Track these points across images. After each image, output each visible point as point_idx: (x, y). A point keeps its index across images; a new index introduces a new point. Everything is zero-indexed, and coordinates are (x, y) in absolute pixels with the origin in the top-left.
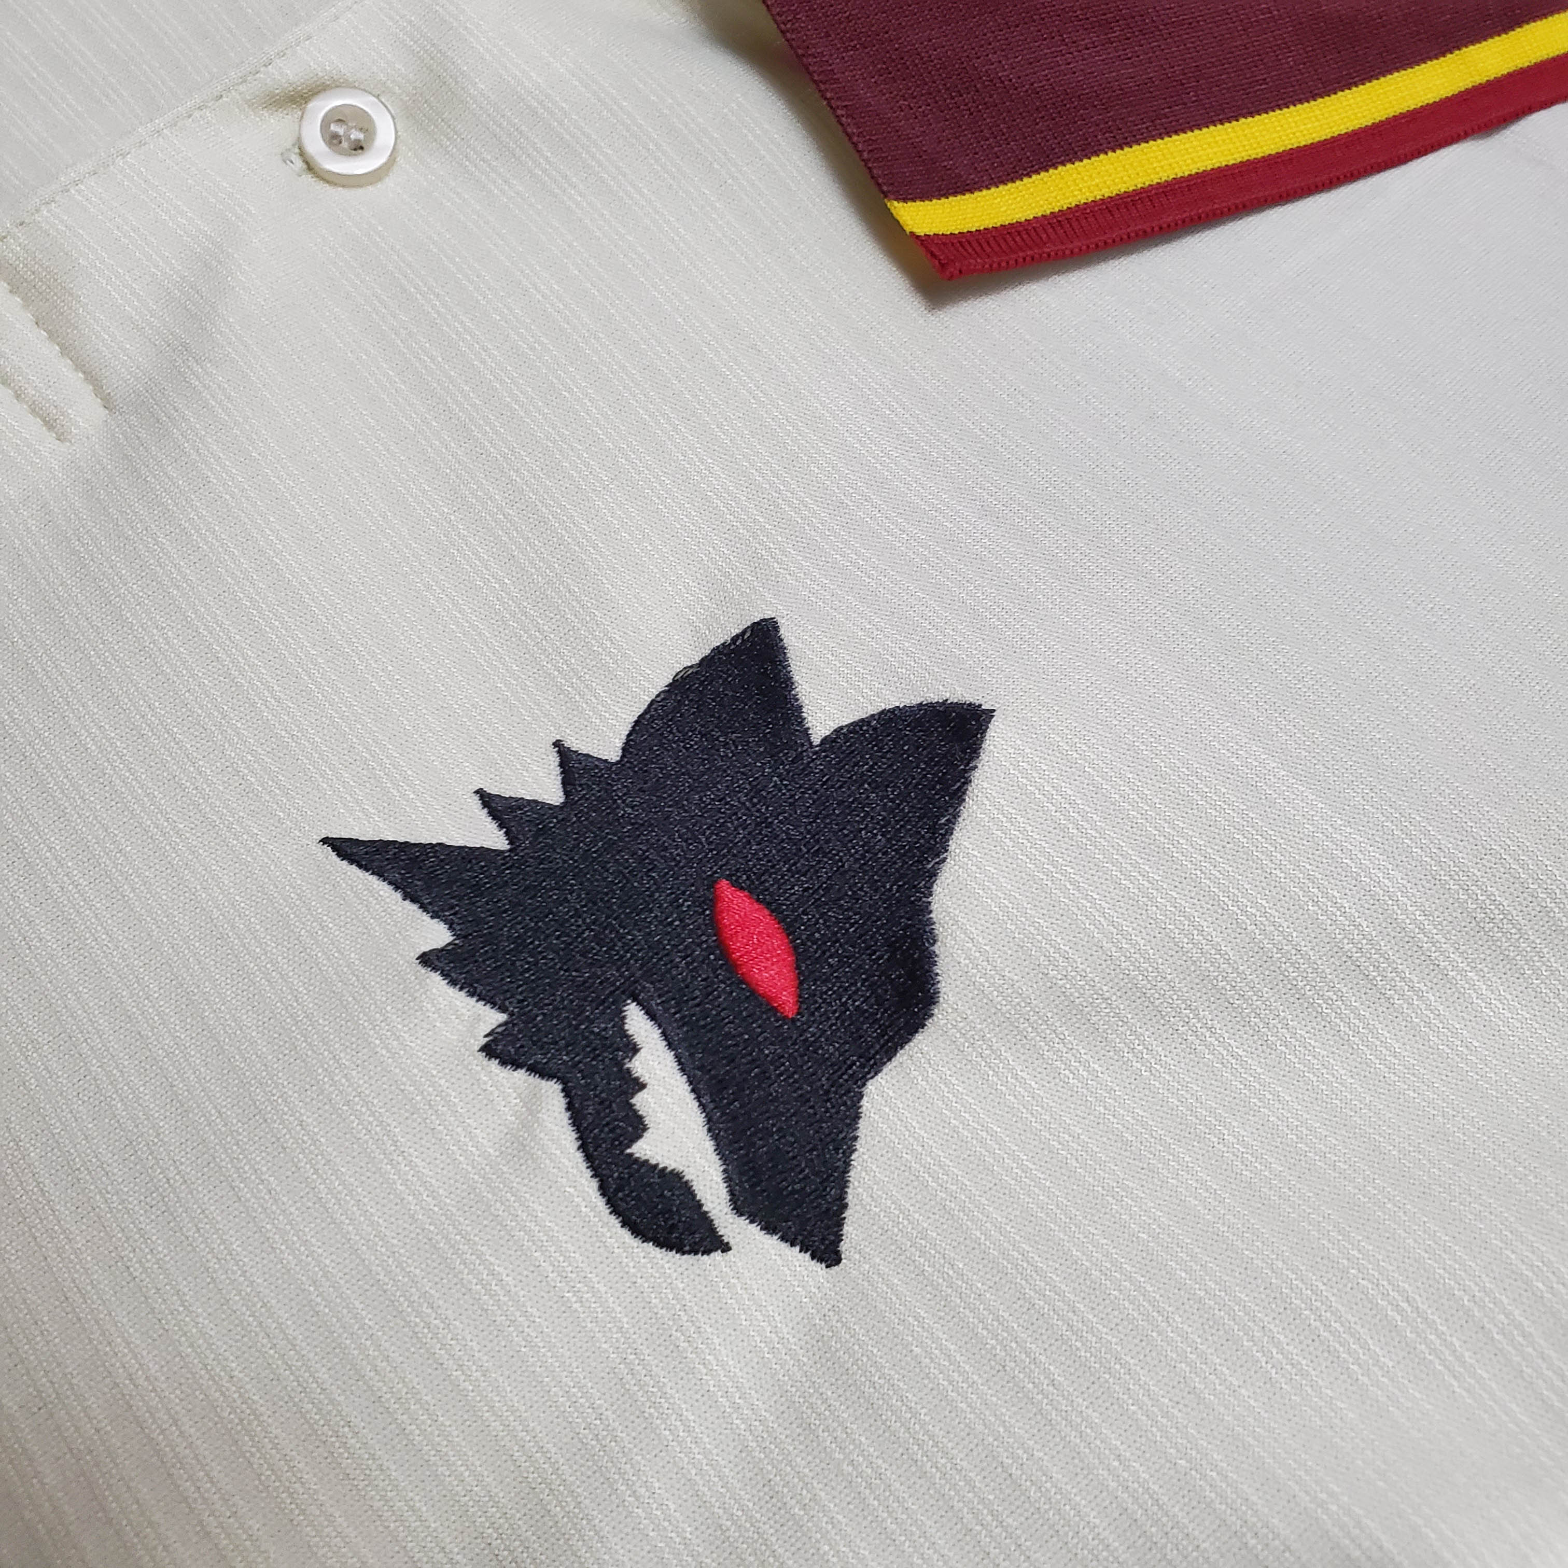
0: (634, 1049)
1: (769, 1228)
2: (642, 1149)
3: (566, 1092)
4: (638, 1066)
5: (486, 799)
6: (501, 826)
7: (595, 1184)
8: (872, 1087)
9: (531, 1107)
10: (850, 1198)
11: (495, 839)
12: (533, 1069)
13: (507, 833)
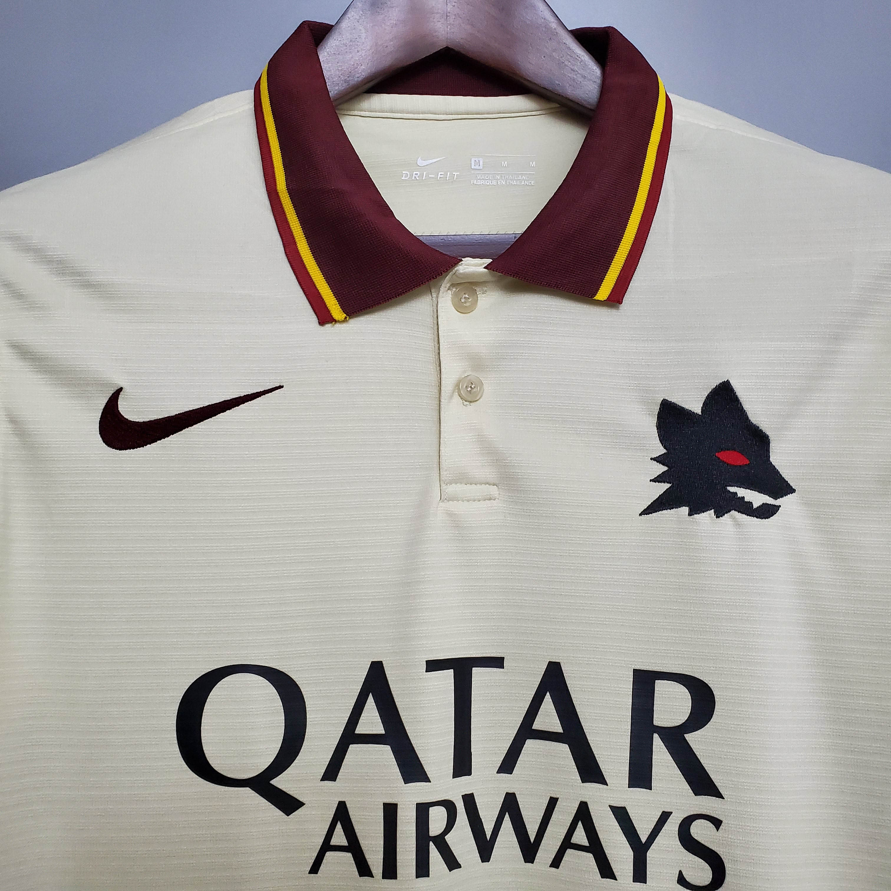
0: (736, 493)
1: (782, 497)
2: (755, 506)
3: (735, 510)
4: (739, 495)
5: (654, 480)
6: (664, 482)
7: (755, 518)
8: (771, 459)
9: (734, 518)
10: (787, 480)
11: (667, 486)
12: (727, 513)
13: (667, 483)
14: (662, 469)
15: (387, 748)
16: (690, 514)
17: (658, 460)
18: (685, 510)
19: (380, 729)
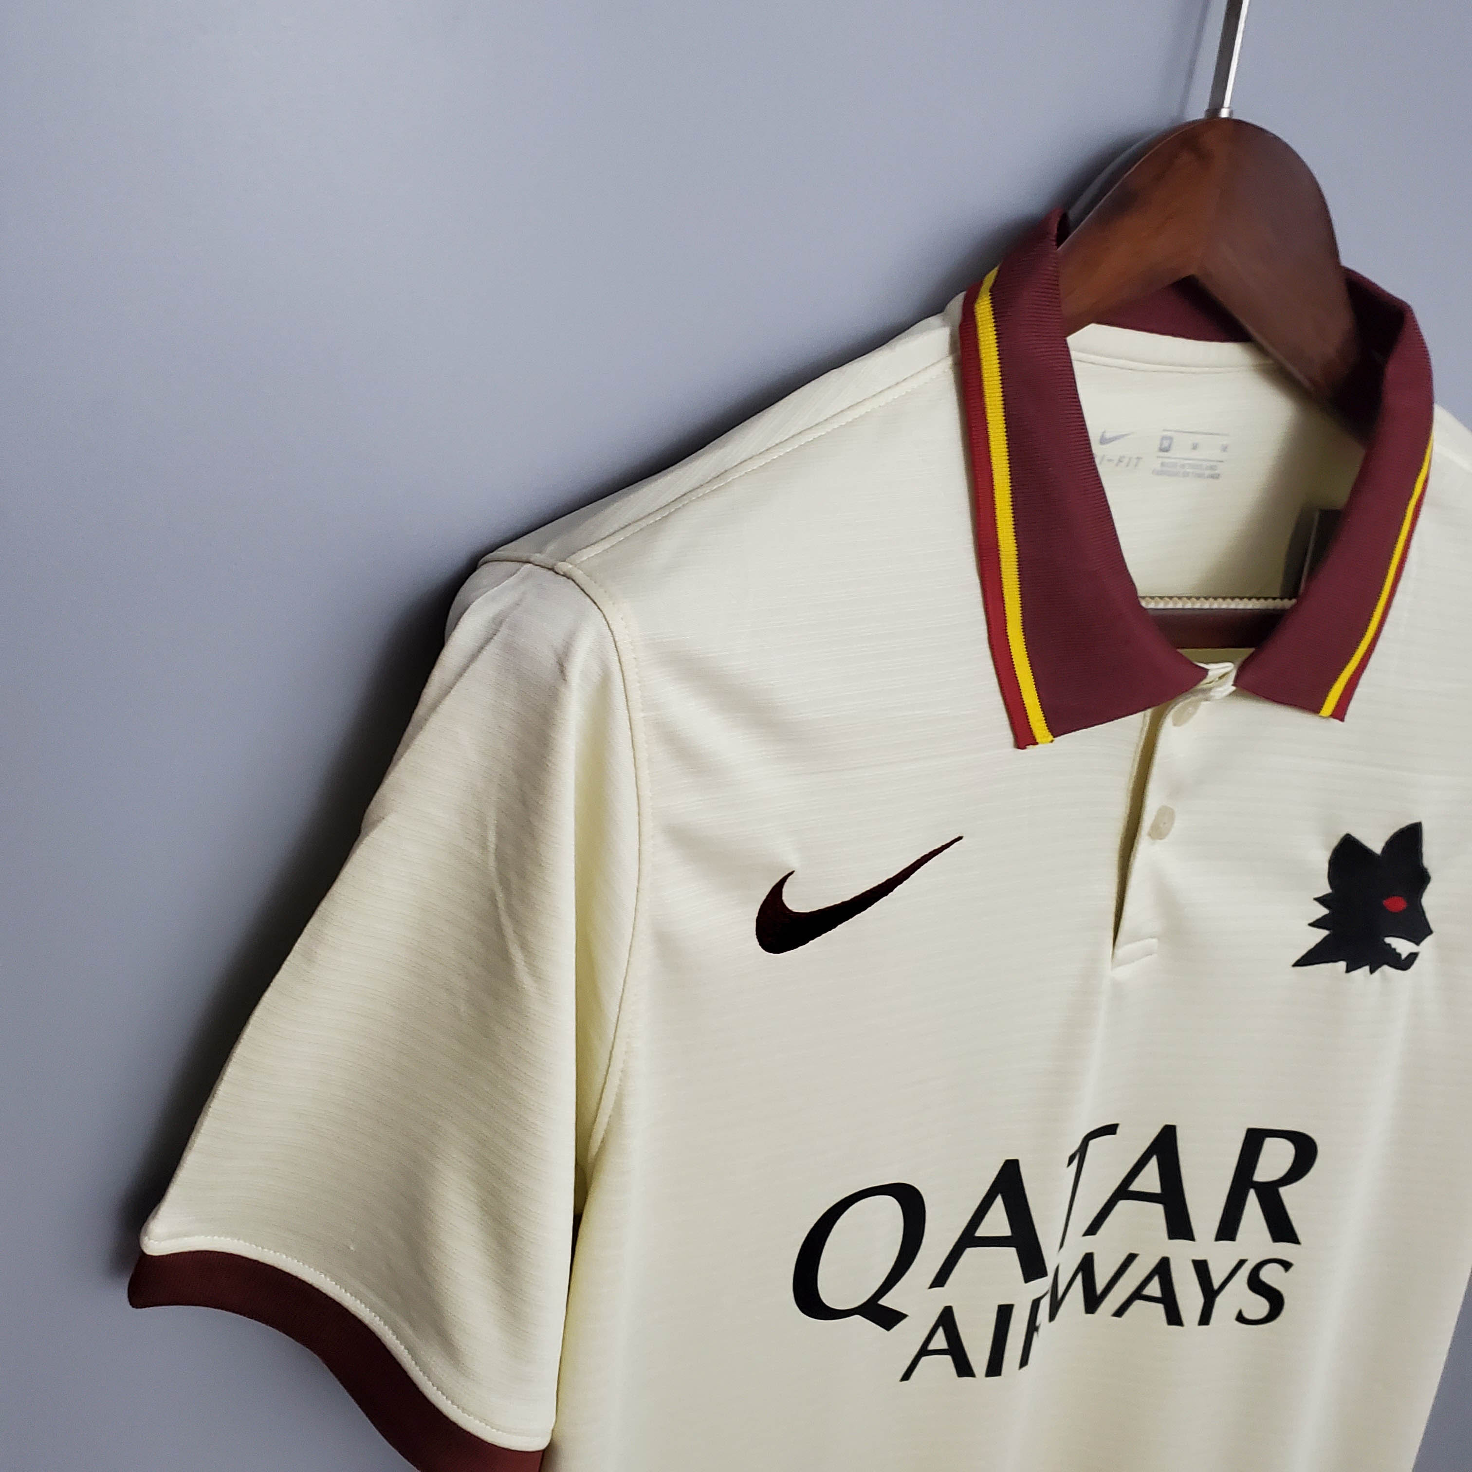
1: (1422, 941)
2: (1403, 957)
3: (1387, 963)
6: (1324, 928)
10: (1429, 921)
11: (1326, 932)
12: (1379, 967)
13: (1326, 929)
14: (1323, 911)
15: (1013, 1251)
16: (1348, 971)
17: (1321, 900)
18: (1342, 965)
19: (1006, 1231)
